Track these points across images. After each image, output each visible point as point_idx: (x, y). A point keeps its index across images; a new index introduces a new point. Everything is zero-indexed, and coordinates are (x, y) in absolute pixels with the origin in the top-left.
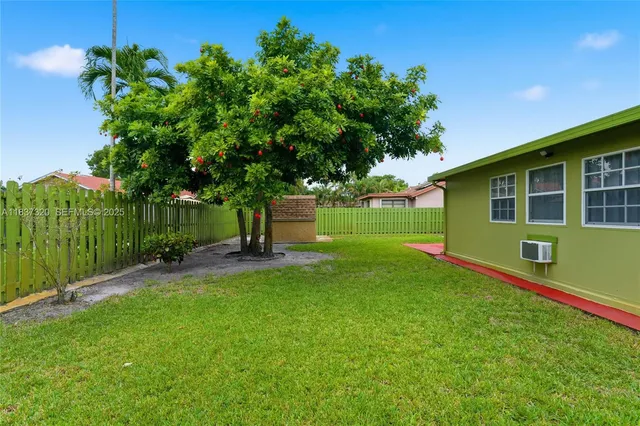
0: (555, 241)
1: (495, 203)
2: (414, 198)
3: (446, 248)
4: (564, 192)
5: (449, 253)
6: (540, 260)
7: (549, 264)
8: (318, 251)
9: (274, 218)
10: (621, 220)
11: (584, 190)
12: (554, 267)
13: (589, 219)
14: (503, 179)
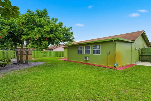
0: (89, 57)
1: (79, 51)
2: (53, 49)
3: (68, 59)
4: (90, 50)
5: (69, 60)
6: (87, 60)
7: (88, 60)
8: (38, 62)
9: (29, 54)
10: (97, 54)
11: (93, 50)
12: (89, 60)
13: (93, 54)
14: (80, 47)
